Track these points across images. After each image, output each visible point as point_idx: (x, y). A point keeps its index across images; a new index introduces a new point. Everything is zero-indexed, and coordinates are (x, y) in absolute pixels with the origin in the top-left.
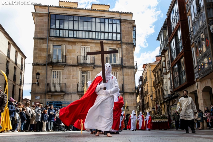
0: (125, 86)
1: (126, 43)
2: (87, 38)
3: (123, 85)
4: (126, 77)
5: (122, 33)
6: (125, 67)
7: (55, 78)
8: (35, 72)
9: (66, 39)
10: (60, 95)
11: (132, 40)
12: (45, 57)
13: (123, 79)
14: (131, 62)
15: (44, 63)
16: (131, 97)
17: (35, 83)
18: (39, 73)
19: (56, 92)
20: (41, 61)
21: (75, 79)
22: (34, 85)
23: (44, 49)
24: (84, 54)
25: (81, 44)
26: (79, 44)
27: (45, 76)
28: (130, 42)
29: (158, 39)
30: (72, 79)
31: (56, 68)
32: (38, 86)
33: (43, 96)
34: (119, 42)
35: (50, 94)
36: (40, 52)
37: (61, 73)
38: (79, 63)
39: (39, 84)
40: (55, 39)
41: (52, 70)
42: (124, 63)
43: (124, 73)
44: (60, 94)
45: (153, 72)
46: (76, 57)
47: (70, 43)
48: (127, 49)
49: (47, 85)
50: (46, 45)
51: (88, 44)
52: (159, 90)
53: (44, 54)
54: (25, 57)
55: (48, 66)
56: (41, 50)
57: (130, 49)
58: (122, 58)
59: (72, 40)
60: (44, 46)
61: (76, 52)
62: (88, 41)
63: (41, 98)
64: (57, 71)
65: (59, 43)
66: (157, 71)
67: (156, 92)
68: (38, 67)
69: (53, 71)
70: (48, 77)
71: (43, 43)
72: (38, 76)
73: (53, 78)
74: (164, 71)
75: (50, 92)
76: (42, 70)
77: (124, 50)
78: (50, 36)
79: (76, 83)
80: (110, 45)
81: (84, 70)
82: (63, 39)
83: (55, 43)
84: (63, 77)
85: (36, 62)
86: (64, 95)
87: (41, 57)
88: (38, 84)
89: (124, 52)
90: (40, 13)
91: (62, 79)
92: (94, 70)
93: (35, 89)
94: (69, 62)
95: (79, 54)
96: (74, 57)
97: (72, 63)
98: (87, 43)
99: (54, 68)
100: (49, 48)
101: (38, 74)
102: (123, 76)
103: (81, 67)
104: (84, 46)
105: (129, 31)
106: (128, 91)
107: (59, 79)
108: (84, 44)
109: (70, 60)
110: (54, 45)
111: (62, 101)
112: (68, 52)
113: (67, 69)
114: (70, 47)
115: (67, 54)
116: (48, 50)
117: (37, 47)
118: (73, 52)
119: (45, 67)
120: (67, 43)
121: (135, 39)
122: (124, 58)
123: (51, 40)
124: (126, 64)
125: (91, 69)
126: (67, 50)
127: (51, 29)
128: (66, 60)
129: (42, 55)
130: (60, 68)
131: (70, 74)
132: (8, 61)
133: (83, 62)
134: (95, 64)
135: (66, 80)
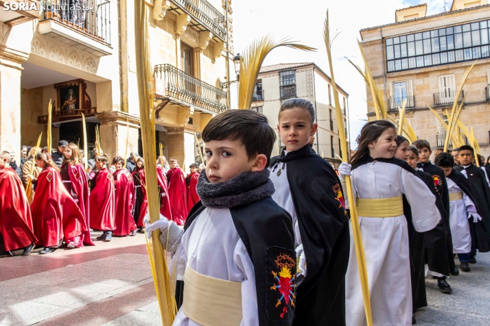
2: (448, 63)
9: (412, 72)
21: (432, 128)
24: (444, 88)
25: (438, 73)
26: (434, 73)
30: (428, 128)
37: (409, 122)
38: (437, 104)
40: (396, 74)
46: (432, 96)
47: (420, 76)
50: (382, 85)
51: (451, 72)
54: (347, 95)
59: (422, 70)
60: (381, 87)
61: (431, 88)
62: (450, 66)
65: (403, 78)
71: (379, 83)
78: (388, 72)
79: (434, 135)
82: (408, 72)
83: (396, 79)
85: (372, 111)
90: (370, 42)
94: (420, 104)
95: (435, 91)
96: (427, 95)
97: (426, 105)
98: (449, 69)
100: (387, 88)
103: (441, 110)
104: (443, 77)
108: (442, 73)
109: (422, 101)
110: (394, 83)
112: (417, 89)
113: (416, 113)
114: (420, 81)
115: (417, 92)
116: (387, 92)
118: (425, 89)
120: (415, 76)
123: (390, 78)
126: (415, 87)
127: (387, 61)
128: (414, 102)
131: (424, 122)
132: (330, 110)
133: (443, 100)
134: (467, 101)
135: (418, 131)
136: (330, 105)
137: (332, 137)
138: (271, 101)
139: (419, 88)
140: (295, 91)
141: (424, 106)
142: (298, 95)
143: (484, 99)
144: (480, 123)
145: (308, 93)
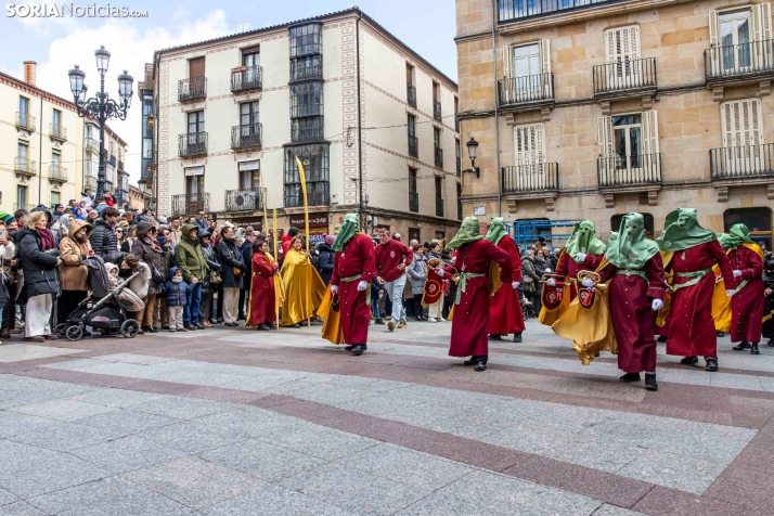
7: (526, 148)
8: (466, 137)
10: (543, 200)
12: (490, 89)
15: (491, 109)
17: (470, 171)
18: (475, 139)
19: (530, 191)
20: (481, 105)
21: (588, 144)
22: (468, 176)
23: (485, 65)
24: (616, 56)
25: (606, 24)
26: (596, 24)
27: (495, 145)
30: (579, 145)
31: (527, 119)
32: (478, 177)
33: (493, 205)
35: (512, 198)
36: (475, 78)
37: (543, 131)
38: (598, 91)
39: (481, 173)
40: (517, 26)
41: (514, 125)
44: (542, 196)
46: (588, 72)
47: (567, 30)
49: (503, 173)
50: (490, 52)
51: (631, 19)
53: (489, 82)
55: (502, 115)
56: (478, 69)
59: (571, 16)
60: (486, 56)
61: (588, 56)
63: (488, 210)
64: (528, 126)
65: (531, 35)
68: (474, 122)
69: (516, 128)
70: (503, 147)
71: (482, 49)
72: (472, 149)
73: (520, 149)
75: (513, 191)
76: (484, 131)
78: (500, 22)
79: (593, 159)
80: (725, 4)
81: (619, 111)
83: (517, 39)
84: (548, 142)
85: (468, 109)
86: (555, 199)
87: (478, 91)
88: (478, 173)
91: (548, 149)
92: (658, 106)
93: (471, 186)
94: (566, 91)
95: (598, 61)
96: (581, 72)
97: (577, 93)
99: (520, 120)
100: (499, 59)
101: (473, 144)
103: (607, 104)
104: (615, 30)
107: (537, 151)
109: (570, 84)
110: (513, 47)
111: (551, 216)
112: (560, 60)
113: (560, 115)
115: (559, 66)
116: (498, 67)
117: (467, 63)
118: (576, 58)
119: (492, 120)
120: (555, 31)
123: (505, 35)
125: (645, 106)
126: (556, 55)
128: (553, 87)
129: (483, 85)
130: (536, 117)
131: (573, 132)
132: (412, 116)
133: (614, 82)
134: (661, 84)
135: (561, 150)
137: (413, 170)
138: (274, 89)
139: (566, 58)
141: (574, 97)
142: (325, 77)
143: (699, 79)
144: (692, 132)
145: (345, 72)
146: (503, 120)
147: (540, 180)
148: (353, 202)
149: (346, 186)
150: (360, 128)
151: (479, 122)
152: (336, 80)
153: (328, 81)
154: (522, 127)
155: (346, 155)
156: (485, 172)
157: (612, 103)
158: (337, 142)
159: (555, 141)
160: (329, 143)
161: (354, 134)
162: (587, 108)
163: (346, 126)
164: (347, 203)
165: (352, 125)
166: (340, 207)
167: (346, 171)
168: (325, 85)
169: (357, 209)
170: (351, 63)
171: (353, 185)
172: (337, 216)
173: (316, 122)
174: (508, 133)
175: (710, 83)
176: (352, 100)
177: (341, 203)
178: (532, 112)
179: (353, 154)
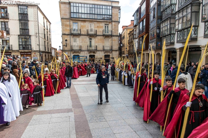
0: (113, 46)
1: (114, 22)
2: (92, 19)
3: (112, 46)
4: (114, 41)
5: (113, 15)
6: (113, 36)
8: (64, 39)
9: (80, 19)
11: (118, 19)
12: (69, 30)
13: (112, 43)
14: (117, 33)
15: (69, 34)
16: (116, 53)
17: (65, 45)
19: (76, 50)
20: (67, 33)
22: (64, 46)
23: (68, 25)
24: (90, 28)
25: (89, 22)
26: (87, 22)
27: (70, 41)
28: (117, 20)
29: (133, 16)
30: (85, 43)
31: (75, 37)
33: (69, 52)
34: (111, 21)
36: (66, 27)
37: (78, 39)
38: (88, 34)
40: (74, 19)
42: (113, 33)
43: (113, 40)
45: (129, 34)
46: (86, 30)
47: (83, 22)
48: (115, 25)
49: (71, 47)
50: (69, 22)
51: (93, 22)
52: (131, 46)
53: (68, 28)
54: (50, 23)
55: (71, 35)
56: (66, 25)
57: (117, 25)
58: (112, 31)
59: (84, 20)
60: (68, 23)
61: (86, 27)
64: (76, 38)
65: (76, 21)
66: (131, 34)
67: (129, 46)
68: (65, 36)
70: (71, 41)
71: (67, 21)
72: (66, 41)
73: (74, 42)
74: (135, 37)
75: (73, 50)
76: (67, 38)
77: (113, 26)
78: (71, 17)
79: (87, 45)
80: (106, 23)
81: (91, 37)
82: (78, 19)
83: (74, 21)
84: (79, 41)
86: (80, 52)
87: (66, 30)
88: (66, 46)
89: (113, 27)
91: (79, 42)
92: (96, 38)
93: (64, 48)
94: (83, 33)
95: (88, 29)
96: (85, 30)
98: (92, 21)
99: (74, 37)
100: (70, 24)
101: (66, 40)
102: (112, 41)
104: (90, 23)
105: (116, 14)
106: (115, 49)
107: (77, 43)
108: (90, 22)
110: (73, 23)
111: (79, 55)
112: (81, 27)
113: (81, 37)
114: (82, 24)
115: (81, 28)
116: (70, 26)
117: (64, 24)
118: (84, 27)
119: (69, 36)
120: (81, 21)
121: (120, 18)
122: (113, 31)
123: (72, 20)
124: (114, 34)
127: (71, 13)
128: (80, 32)
129: (67, 29)
130: (77, 37)
131: (83, 40)
132: (44, 29)
133: (90, 33)
134: (97, 34)
135: (81, 43)
136: (44, 27)
137: (45, 41)
138: (13, 20)
139: (82, 26)
140: (28, 17)
141: (84, 34)
142: (29, 20)
143: (102, 34)
144: (101, 43)
145: (35, 20)
146: (71, 37)
147: (78, 48)
148: (38, 50)
149: (36, 46)
150: (39, 33)
151: (67, 36)
152: (32, 21)
153: (30, 21)
154: (75, 38)
155: (36, 39)
156: (68, 46)
157: (90, 36)
158: (33, 36)
159: (80, 41)
160: (31, 36)
161: (38, 34)
162: (86, 36)
163: (35, 32)
164: (36, 50)
165: (37, 32)
166: (35, 51)
167: (36, 43)
168: (29, 22)
169: (39, 51)
170: (36, 18)
171: (38, 46)
172: (34, 53)
173: (27, 30)
174: (72, 39)
175: (103, 35)
176: (37, 27)
177: (35, 50)
178: (76, 36)
179: (37, 39)
